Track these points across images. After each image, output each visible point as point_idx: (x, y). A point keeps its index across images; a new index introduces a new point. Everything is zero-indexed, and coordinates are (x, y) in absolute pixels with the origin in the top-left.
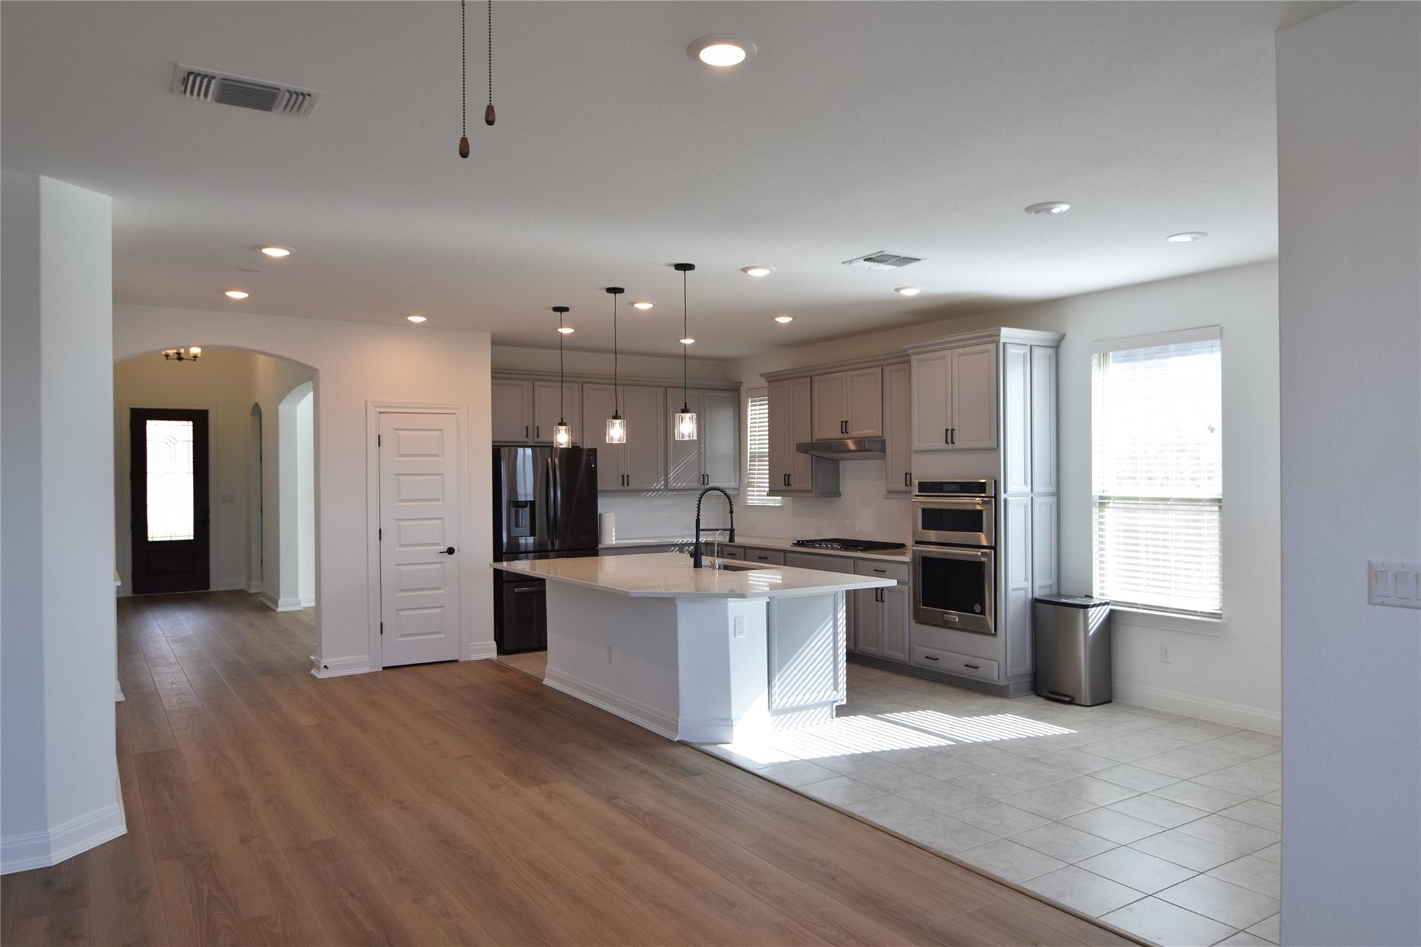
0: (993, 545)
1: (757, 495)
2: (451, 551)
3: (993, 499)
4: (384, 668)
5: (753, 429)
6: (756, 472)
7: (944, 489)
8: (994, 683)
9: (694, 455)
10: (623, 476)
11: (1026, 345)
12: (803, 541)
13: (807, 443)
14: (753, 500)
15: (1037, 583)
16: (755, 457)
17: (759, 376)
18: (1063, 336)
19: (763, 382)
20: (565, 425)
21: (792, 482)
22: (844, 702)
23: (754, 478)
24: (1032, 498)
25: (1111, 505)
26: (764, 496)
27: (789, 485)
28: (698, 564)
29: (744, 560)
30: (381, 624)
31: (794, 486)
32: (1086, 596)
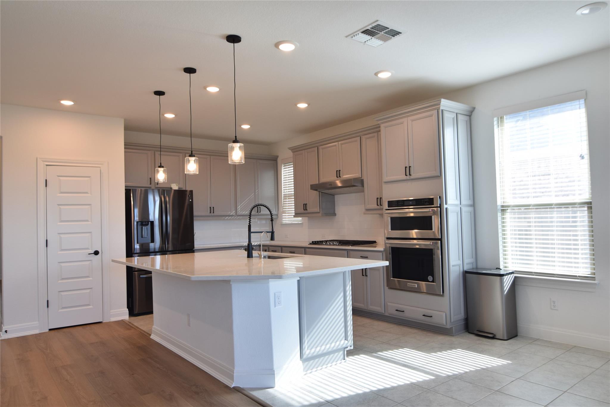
0: (440, 238)
1: (288, 218)
2: (96, 253)
3: (439, 208)
4: (50, 330)
5: (285, 181)
6: (287, 205)
7: (405, 205)
8: (444, 327)
9: (252, 196)
10: (210, 207)
11: (454, 112)
12: (315, 242)
13: (316, 184)
14: (286, 220)
15: (466, 261)
16: (286, 197)
17: (288, 149)
18: (474, 108)
19: (290, 154)
20: (163, 167)
21: (308, 208)
22: (352, 348)
23: (286, 208)
24: (461, 208)
25: (508, 211)
26: (292, 218)
27: (306, 210)
28: (250, 256)
29: (281, 253)
30: (48, 301)
31: (309, 210)
32: (497, 268)
